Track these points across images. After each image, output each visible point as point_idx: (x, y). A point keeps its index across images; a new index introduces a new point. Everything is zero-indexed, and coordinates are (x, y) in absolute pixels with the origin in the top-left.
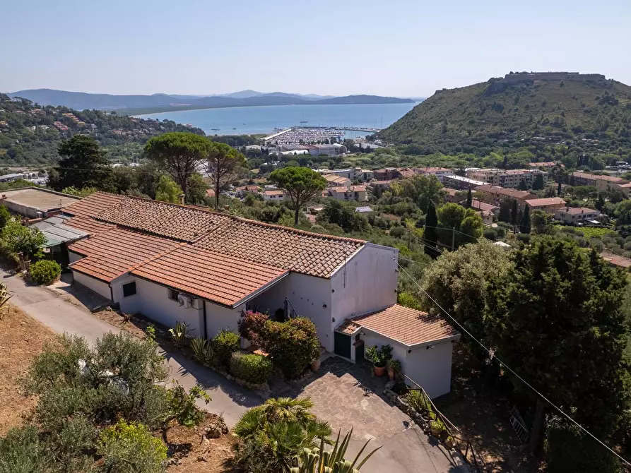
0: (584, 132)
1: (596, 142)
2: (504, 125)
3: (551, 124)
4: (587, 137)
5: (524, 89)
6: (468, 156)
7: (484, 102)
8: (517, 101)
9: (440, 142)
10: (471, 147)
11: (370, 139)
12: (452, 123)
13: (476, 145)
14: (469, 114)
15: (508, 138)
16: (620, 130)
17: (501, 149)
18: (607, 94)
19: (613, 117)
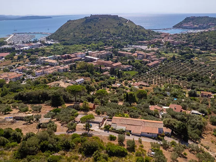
0: (116, 34)
1: (120, 38)
2: (92, 33)
3: (106, 32)
4: (117, 36)
5: (96, 21)
6: (85, 45)
7: (85, 25)
8: (95, 25)
9: (74, 40)
10: (85, 42)
11: (48, 39)
12: (76, 33)
14: (81, 30)
15: (95, 38)
16: (125, 34)
17: (94, 42)
18: (120, 22)
19: (123, 30)
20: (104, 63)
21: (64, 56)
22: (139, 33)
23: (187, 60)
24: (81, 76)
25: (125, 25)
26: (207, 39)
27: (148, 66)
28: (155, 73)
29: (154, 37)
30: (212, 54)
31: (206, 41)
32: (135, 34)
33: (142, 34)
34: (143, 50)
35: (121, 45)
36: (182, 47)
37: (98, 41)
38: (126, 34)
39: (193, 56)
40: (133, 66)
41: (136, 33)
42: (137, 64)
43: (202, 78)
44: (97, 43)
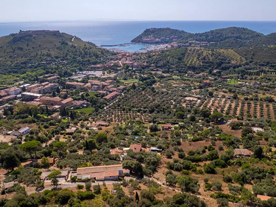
0: (59, 57)
1: (65, 62)
2: (26, 57)
3: (46, 55)
4: (62, 60)
5: (29, 39)
6: (17, 75)
7: (13, 46)
8: (28, 45)
13: (18, 68)
15: (30, 64)
16: (72, 56)
17: (29, 69)
18: (62, 40)
19: (68, 51)
20: (50, 101)
22: (90, 54)
23: (148, 87)
24: (23, 123)
25: (70, 44)
26: (168, 60)
27: (105, 99)
28: (114, 108)
29: (109, 59)
30: (174, 77)
31: (168, 62)
32: (85, 56)
33: (94, 55)
34: (98, 77)
35: (68, 72)
36: (142, 71)
37: (36, 67)
38: (74, 57)
39: (154, 82)
40: (88, 101)
41: (86, 54)
42: (93, 98)
43: (163, 109)
44: (35, 71)
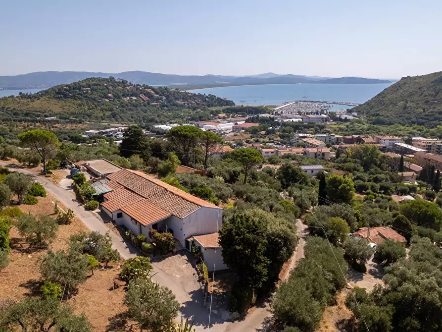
9: (400, 116)
11: (349, 112)
12: (411, 102)
14: (425, 96)
21: (350, 137)
